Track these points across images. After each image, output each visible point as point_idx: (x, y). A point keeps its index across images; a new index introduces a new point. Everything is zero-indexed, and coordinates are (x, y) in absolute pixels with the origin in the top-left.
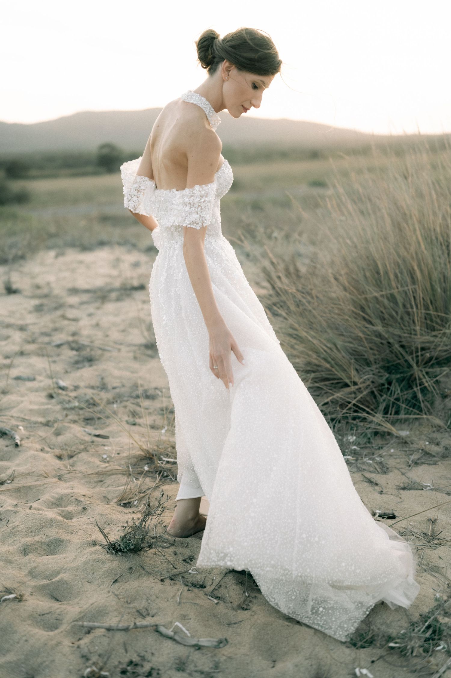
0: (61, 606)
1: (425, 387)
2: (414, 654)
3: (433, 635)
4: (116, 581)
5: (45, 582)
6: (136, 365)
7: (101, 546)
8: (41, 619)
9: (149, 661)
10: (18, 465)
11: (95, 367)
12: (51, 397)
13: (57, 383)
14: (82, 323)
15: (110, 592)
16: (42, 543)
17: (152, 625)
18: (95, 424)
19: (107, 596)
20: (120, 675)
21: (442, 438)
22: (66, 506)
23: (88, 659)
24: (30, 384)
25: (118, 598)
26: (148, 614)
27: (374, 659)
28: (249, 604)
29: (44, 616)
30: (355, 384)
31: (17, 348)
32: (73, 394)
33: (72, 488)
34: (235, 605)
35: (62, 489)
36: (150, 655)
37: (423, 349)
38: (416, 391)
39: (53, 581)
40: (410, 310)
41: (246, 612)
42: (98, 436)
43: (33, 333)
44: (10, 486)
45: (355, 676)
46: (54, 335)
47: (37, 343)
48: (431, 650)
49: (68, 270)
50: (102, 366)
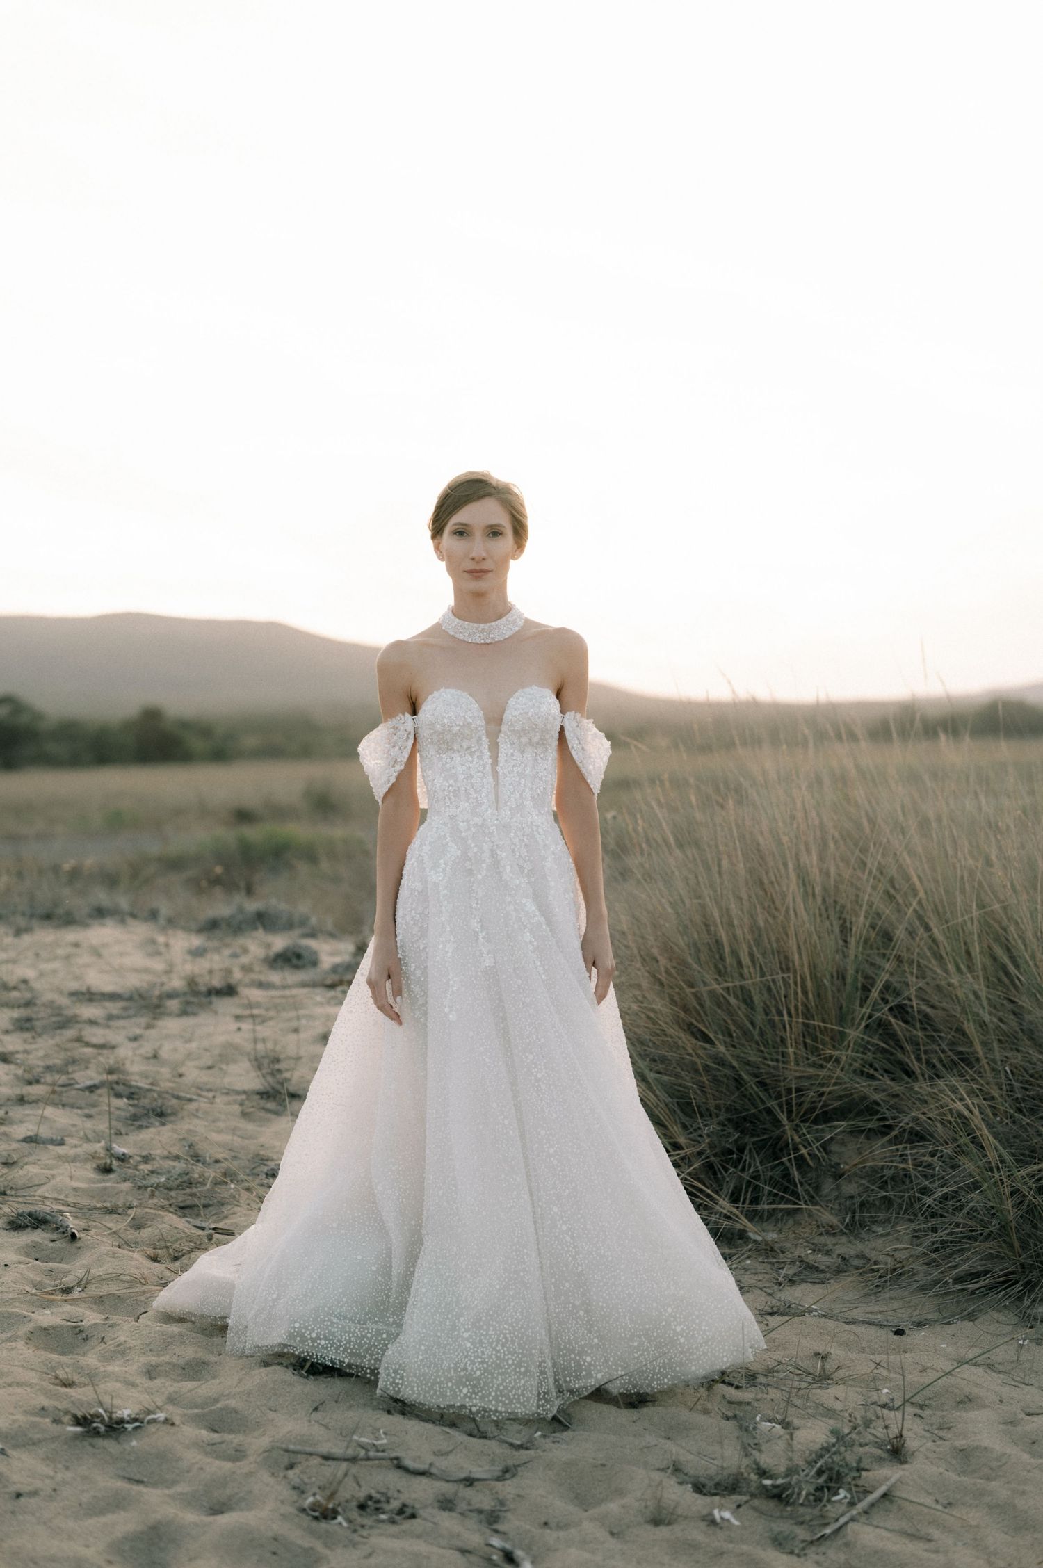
1: (802, 1156)
2: (801, 1501)
3: (828, 1481)
4: (316, 1409)
5: (196, 1411)
6: (250, 1127)
9: (396, 1498)
10: (86, 1267)
11: (169, 1127)
12: (107, 1170)
13: (109, 1149)
14: (123, 1052)
15: (312, 1421)
16: (174, 1365)
18: (200, 1215)
19: (309, 1424)
20: (357, 1509)
21: (836, 1244)
23: (303, 1492)
24: (61, 1150)
27: (738, 1505)
29: (214, 1447)
31: (8, 1092)
32: (145, 1168)
34: (514, 1443)
36: (396, 1491)
38: (788, 1164)
39: (211, 1409)
40: (777, 1018)
41: (532, 1452)
43: (31, 1068)
44: (83, 1295)
45: (713, 1522)
46: (73, 1072)
47: (45, 1083)
48: (825, 1499)
49: (56, 958)
50: (185, 1125)
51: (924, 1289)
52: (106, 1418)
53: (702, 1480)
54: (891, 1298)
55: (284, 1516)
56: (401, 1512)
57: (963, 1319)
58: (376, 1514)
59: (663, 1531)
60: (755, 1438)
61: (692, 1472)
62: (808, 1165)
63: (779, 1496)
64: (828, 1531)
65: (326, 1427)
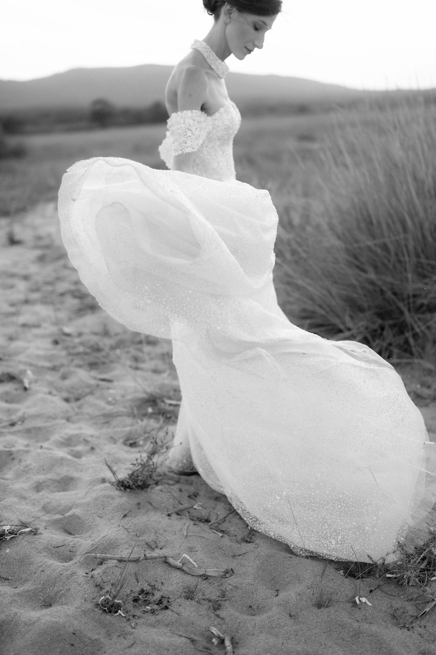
0: (75, 539)
2: (411, 584)
3: (428, 566)
4: (125, 516)
5: (58, 516)
7: (110, 483)
8: (56, 551)
9: (159, 590)
10: (28, 407)
12: (56, 343)
13: (61, 329)
15: (120, 526)
16: (54, 481)
17: (161, 556)
18: (99, 369)
19: (118, 529)
20: (132, 602)
21: (433, 382)
22: (75, 446)
23: (101, 588)
25: (128, 531)
26: (157, 547)
27: (373, 589)
28: (253, 537)
29: (58, 548)
30: (349, 329)
31: (21, 297)
32: (77, 340)
33: (80, 429)
34: (239, 538)
35: (71, 430)
36: (160, 585)
37: (414, 296)
38: (408, 336)
39: (66, 515)
40: (402, 259)
41: (250, 544)
42: (103, 380)
43: (37, 282)
44: (20, 428)
45: (355, 604)
46: (57, 284)
47: (41, 291)
48: (426, 580)
58: (144, 606)
59: (323, 613)
63: (396, 584)
64: (428, 609)
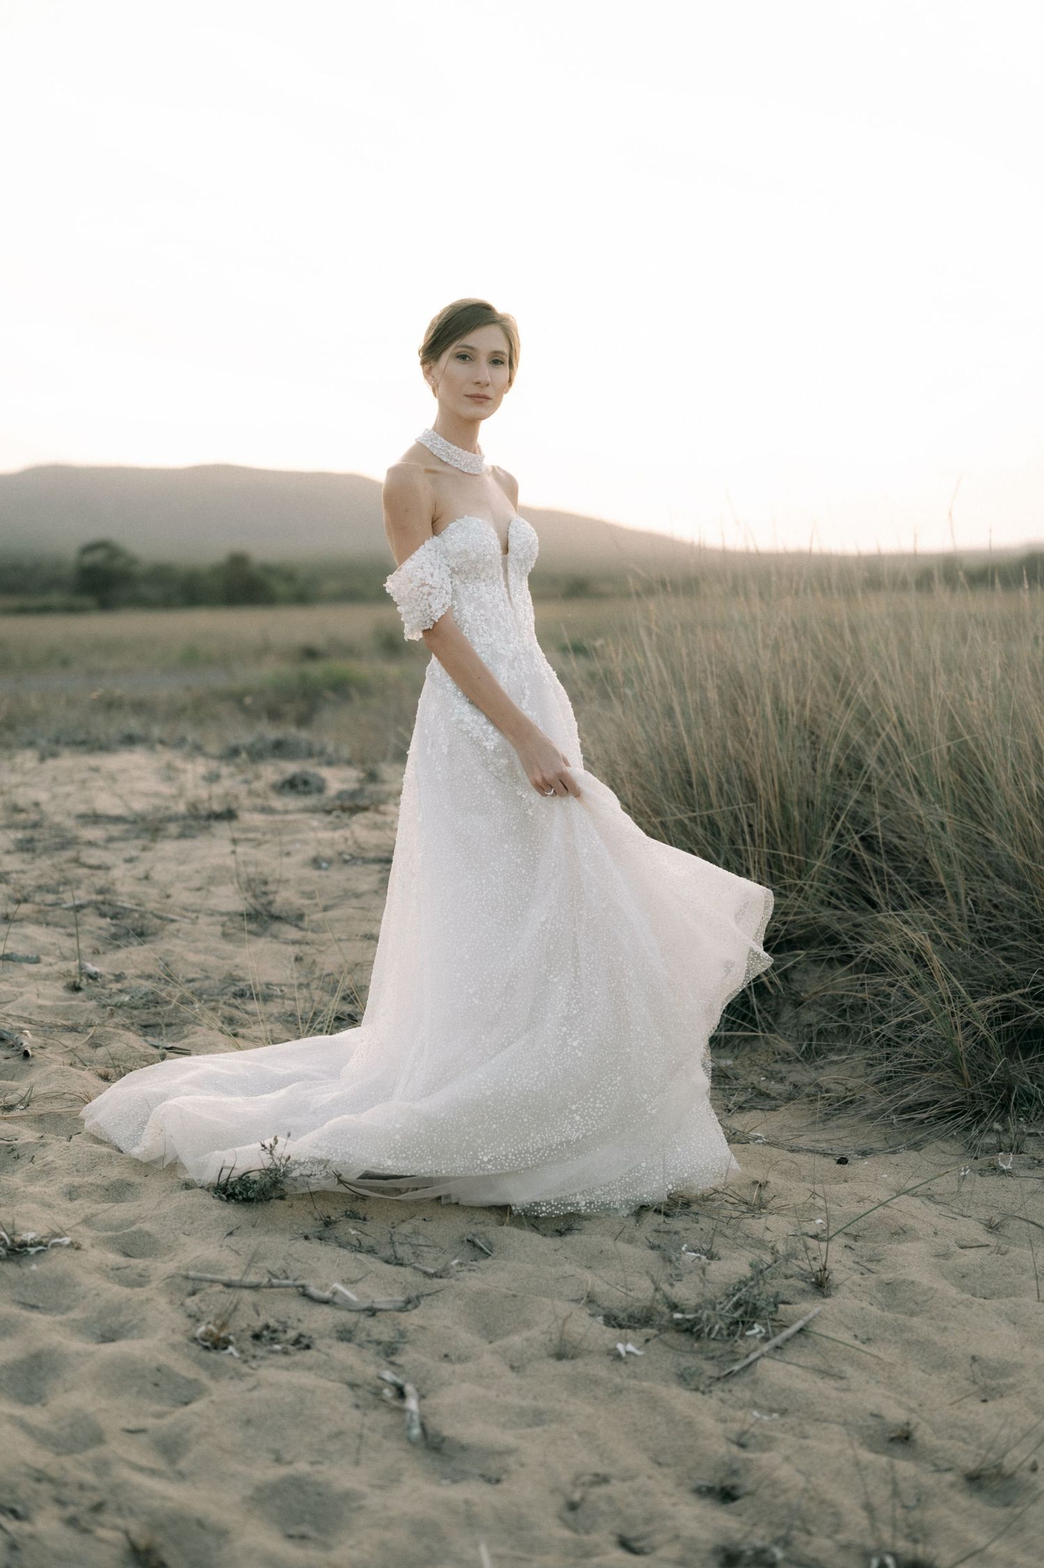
1: (763, 983)
2: (712, 1336)
3: (744, 1315)
4: (231, 1234)
5: (110, 1233)
6: (228, 947)
8: (116, 1274)
9: (294, 1328)
10: (33, 1085)
11: (147, 946)
12: (76, 988)
13: (81, 967)
14: (117, 873)
15: (224, 1246)
16: (98, 1186)
18: (160, 1034)
19: (220, 1249)
20: (250, 1339)
21: (790, 1072)
23: (198, 1320)
24: (33, 968)
27: (647, 1337)
29: (119, 1271)
32: (115, 986)
34: (428, 1271)
36: (296, 1321)
39: (125, 1232)
43: (23, 887)
44: (24, 1113)
45: (618, 1357)
46: (63, 892)
47: (33, 902)
48: (738, 1334)
49: (72, 782)
50: (164, 945)
51: (871, 1117)
52: (8, 1241)
53: (615, 1312)
54: (838, 1127)
55: (173, 1346)
56: (297, 1342)
57: (909, 1148)
58: (271, 1345)
59: (565, 1366)
60: (677, 1268)
61: (606, 1304)
62: (769, 992)
63: (690, 1329)
64: (736, 1367)
65: (237, 1253)
